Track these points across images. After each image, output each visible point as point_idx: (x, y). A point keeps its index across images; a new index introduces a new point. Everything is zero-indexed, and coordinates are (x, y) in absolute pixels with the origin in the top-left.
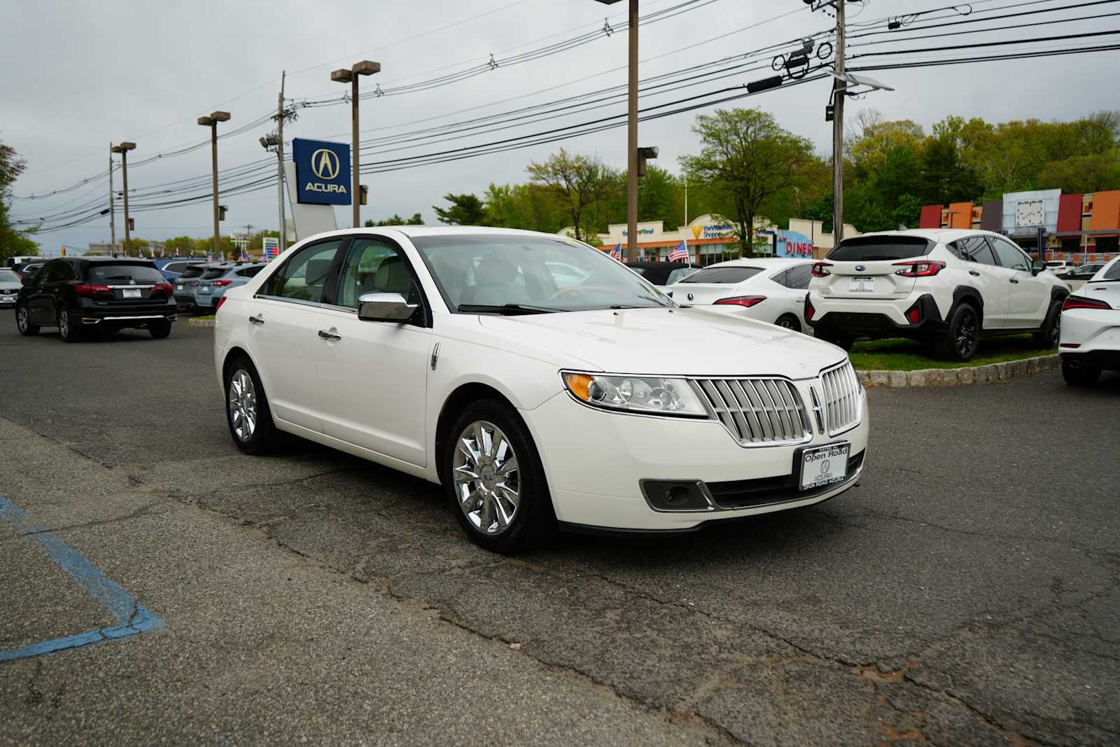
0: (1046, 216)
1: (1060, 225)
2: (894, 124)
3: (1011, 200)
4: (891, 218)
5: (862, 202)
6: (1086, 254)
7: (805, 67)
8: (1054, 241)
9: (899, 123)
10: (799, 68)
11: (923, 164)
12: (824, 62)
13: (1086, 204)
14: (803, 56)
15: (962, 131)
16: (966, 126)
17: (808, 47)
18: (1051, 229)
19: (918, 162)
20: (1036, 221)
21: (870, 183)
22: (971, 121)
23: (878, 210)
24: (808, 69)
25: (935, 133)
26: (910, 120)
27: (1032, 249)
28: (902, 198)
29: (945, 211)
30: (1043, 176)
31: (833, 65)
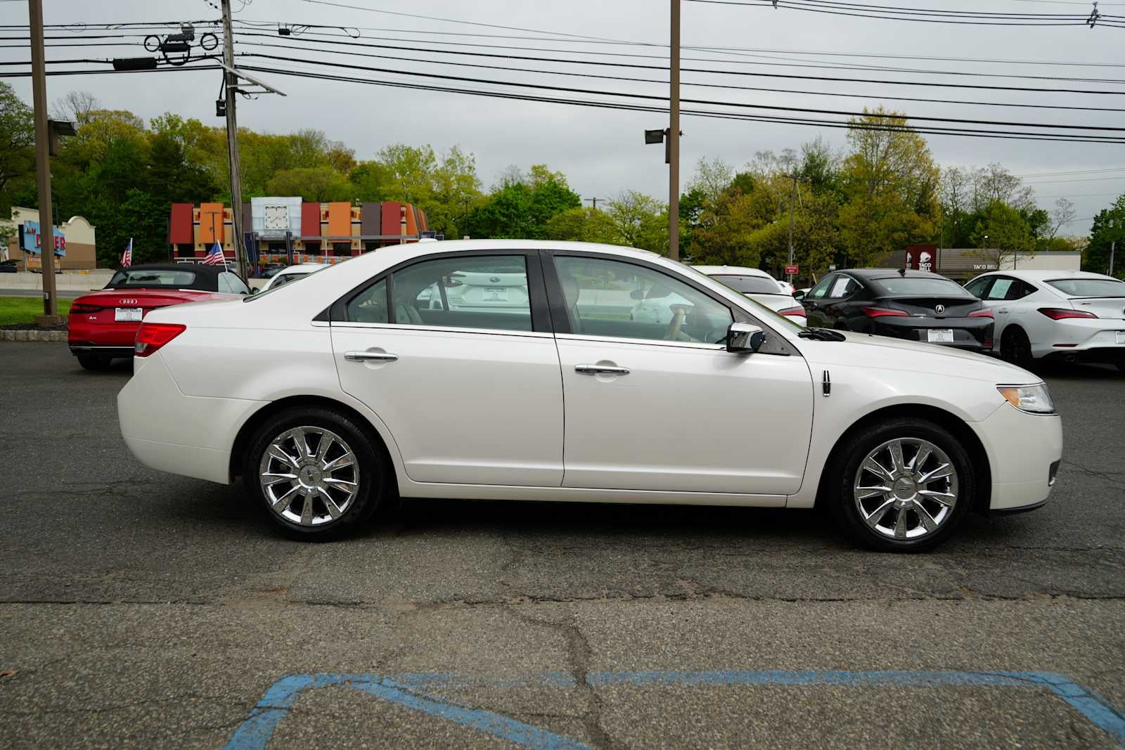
0: (290, 222)
1: (304, 229)
2: (112, 113)
3: (259, 204)
4: (119, 212)
5: (85, 193)
6: (326, 257)
7: (186, 54)
8: (299, 244)
9: (117, 112)
10: (180, 54)
11: (150, 159)
12: (209, 53)
13: (323, 213)
14: (182, 42)
15: (180, 130)
16: (184, 126)
17: (188, 34)
18: (296, 233)
19: (144, 157)
20: (283, 225)
21: (92, 173)
22: (189, 121)
23: (104, 204)
24: (189, 57)
25: (153, 128)
26: (130, 111)
27: (281, 250)
28: (130, 192)
29: (196, 211)
30: (272, 183)
31: (221, 58)
